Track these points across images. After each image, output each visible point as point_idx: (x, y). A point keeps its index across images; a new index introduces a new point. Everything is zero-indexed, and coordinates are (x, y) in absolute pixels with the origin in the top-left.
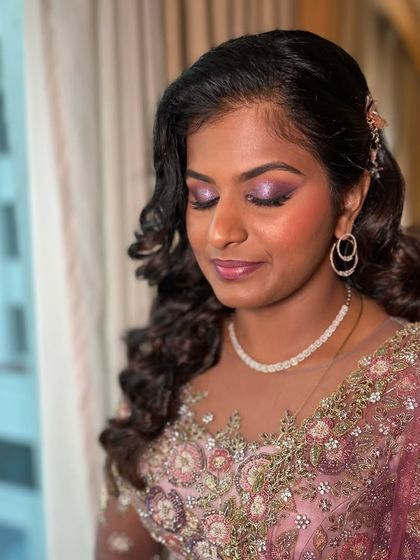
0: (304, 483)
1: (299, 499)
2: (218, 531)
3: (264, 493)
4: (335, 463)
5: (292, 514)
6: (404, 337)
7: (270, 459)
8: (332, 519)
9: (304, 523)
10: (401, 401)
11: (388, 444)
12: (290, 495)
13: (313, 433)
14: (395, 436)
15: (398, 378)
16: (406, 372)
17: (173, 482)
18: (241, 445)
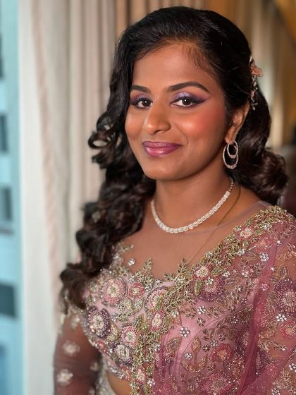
0: (188, 306)
1: (183, 316)
2: (131, 337)
3: (161, 312)
4: (210, 294)
5: (179, 327)
6: (265, 214)
7: (168, 290)
8: (205, 332)
9: (186, 333)
10: (258, 255)
11: (247, 283)
12: (178, 313)
13: (198, 274)
14: (252, 278)
15: (257, 240)
16: (263, 236)
17: (105, 303)
18: (151, 281)
